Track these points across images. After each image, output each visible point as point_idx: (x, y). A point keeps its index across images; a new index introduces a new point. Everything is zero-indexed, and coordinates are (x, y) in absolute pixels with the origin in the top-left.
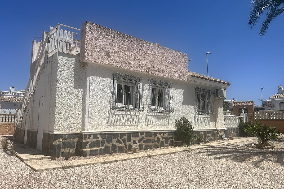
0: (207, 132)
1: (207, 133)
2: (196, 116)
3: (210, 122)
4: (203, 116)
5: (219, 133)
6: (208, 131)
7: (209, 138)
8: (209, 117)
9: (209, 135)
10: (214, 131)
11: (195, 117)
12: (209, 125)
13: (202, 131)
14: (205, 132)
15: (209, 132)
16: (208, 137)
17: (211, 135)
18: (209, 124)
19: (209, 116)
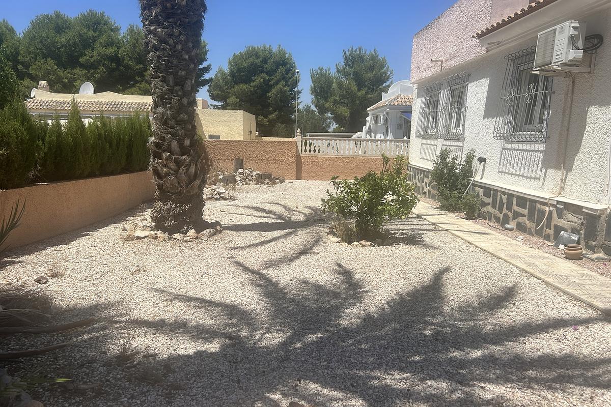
0: (515, 199)
1: (515, 202)
2: (507, 146)
3: (544, 171)
4: (524, 148)
5: (555, 215)
6: (518, 197)
7: (520, 219)
8: (541, 151)
9: (520, 210)
10: (536, 201)
11: (503, 149)
12: (539, 179)
13: (504, 193)
14: (510, 196)
15: (523, 200)
16: (517, 215)
17: (526, 212)
18: (538, 176)
19: (542, 147)
